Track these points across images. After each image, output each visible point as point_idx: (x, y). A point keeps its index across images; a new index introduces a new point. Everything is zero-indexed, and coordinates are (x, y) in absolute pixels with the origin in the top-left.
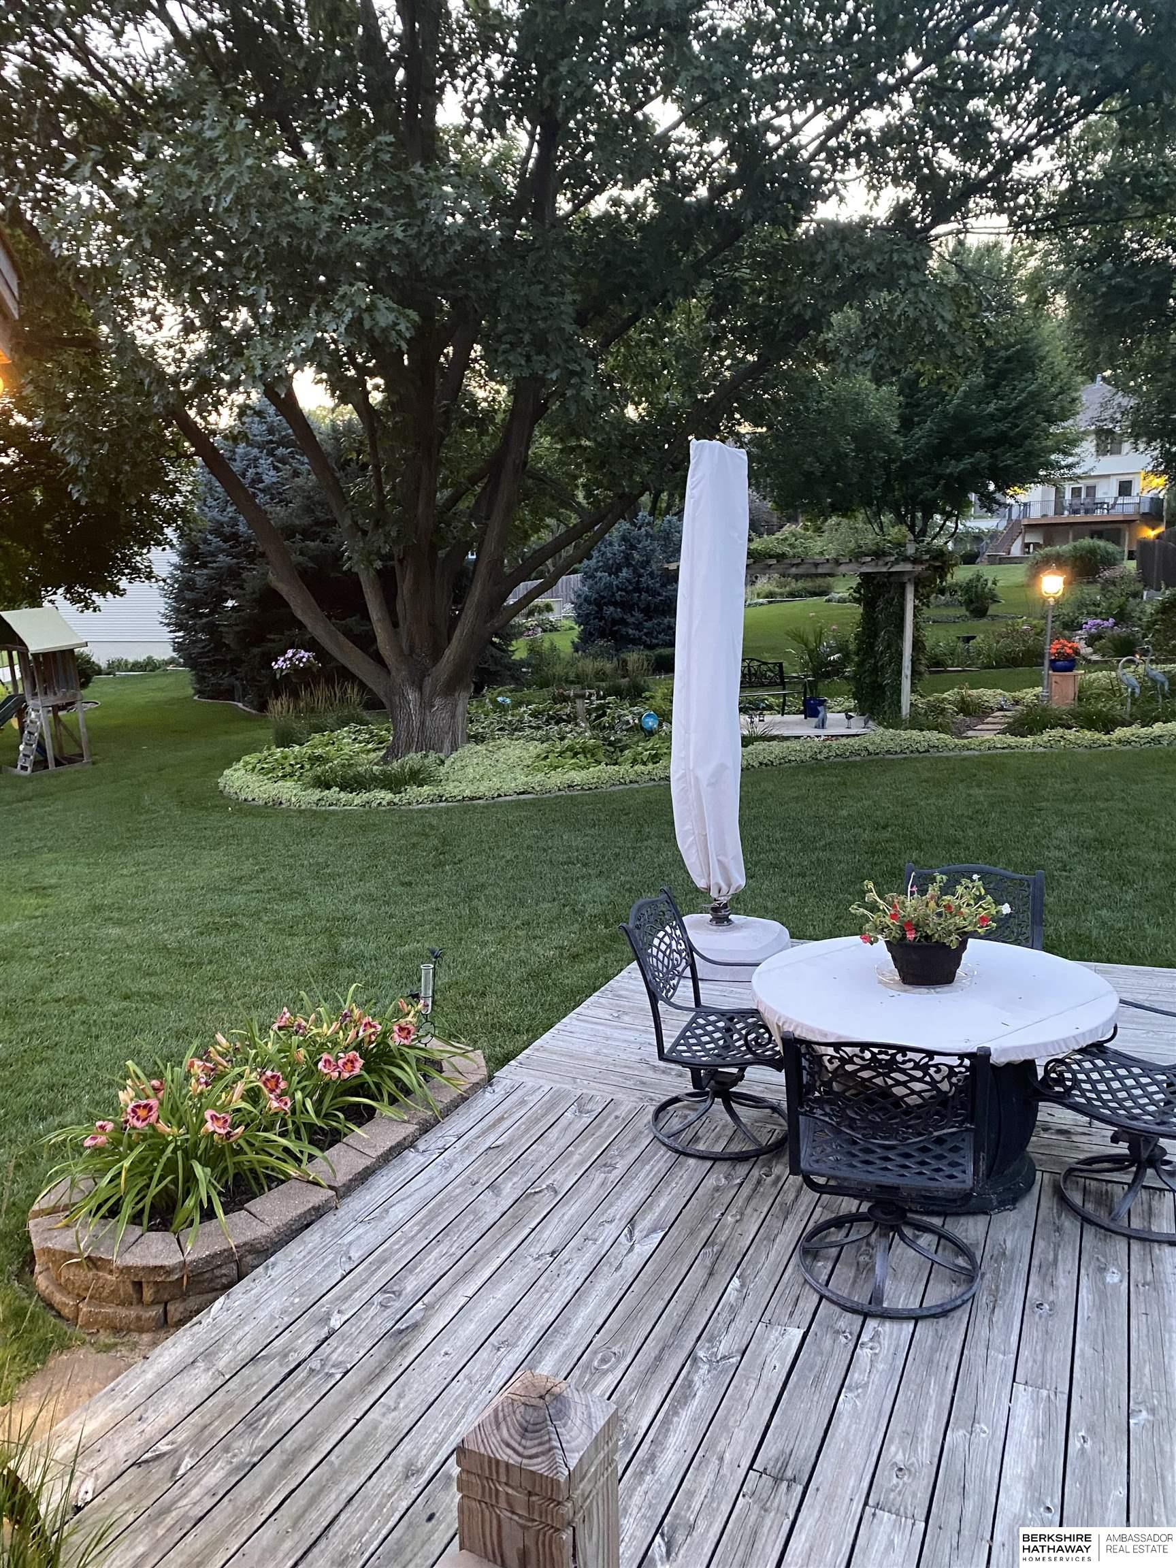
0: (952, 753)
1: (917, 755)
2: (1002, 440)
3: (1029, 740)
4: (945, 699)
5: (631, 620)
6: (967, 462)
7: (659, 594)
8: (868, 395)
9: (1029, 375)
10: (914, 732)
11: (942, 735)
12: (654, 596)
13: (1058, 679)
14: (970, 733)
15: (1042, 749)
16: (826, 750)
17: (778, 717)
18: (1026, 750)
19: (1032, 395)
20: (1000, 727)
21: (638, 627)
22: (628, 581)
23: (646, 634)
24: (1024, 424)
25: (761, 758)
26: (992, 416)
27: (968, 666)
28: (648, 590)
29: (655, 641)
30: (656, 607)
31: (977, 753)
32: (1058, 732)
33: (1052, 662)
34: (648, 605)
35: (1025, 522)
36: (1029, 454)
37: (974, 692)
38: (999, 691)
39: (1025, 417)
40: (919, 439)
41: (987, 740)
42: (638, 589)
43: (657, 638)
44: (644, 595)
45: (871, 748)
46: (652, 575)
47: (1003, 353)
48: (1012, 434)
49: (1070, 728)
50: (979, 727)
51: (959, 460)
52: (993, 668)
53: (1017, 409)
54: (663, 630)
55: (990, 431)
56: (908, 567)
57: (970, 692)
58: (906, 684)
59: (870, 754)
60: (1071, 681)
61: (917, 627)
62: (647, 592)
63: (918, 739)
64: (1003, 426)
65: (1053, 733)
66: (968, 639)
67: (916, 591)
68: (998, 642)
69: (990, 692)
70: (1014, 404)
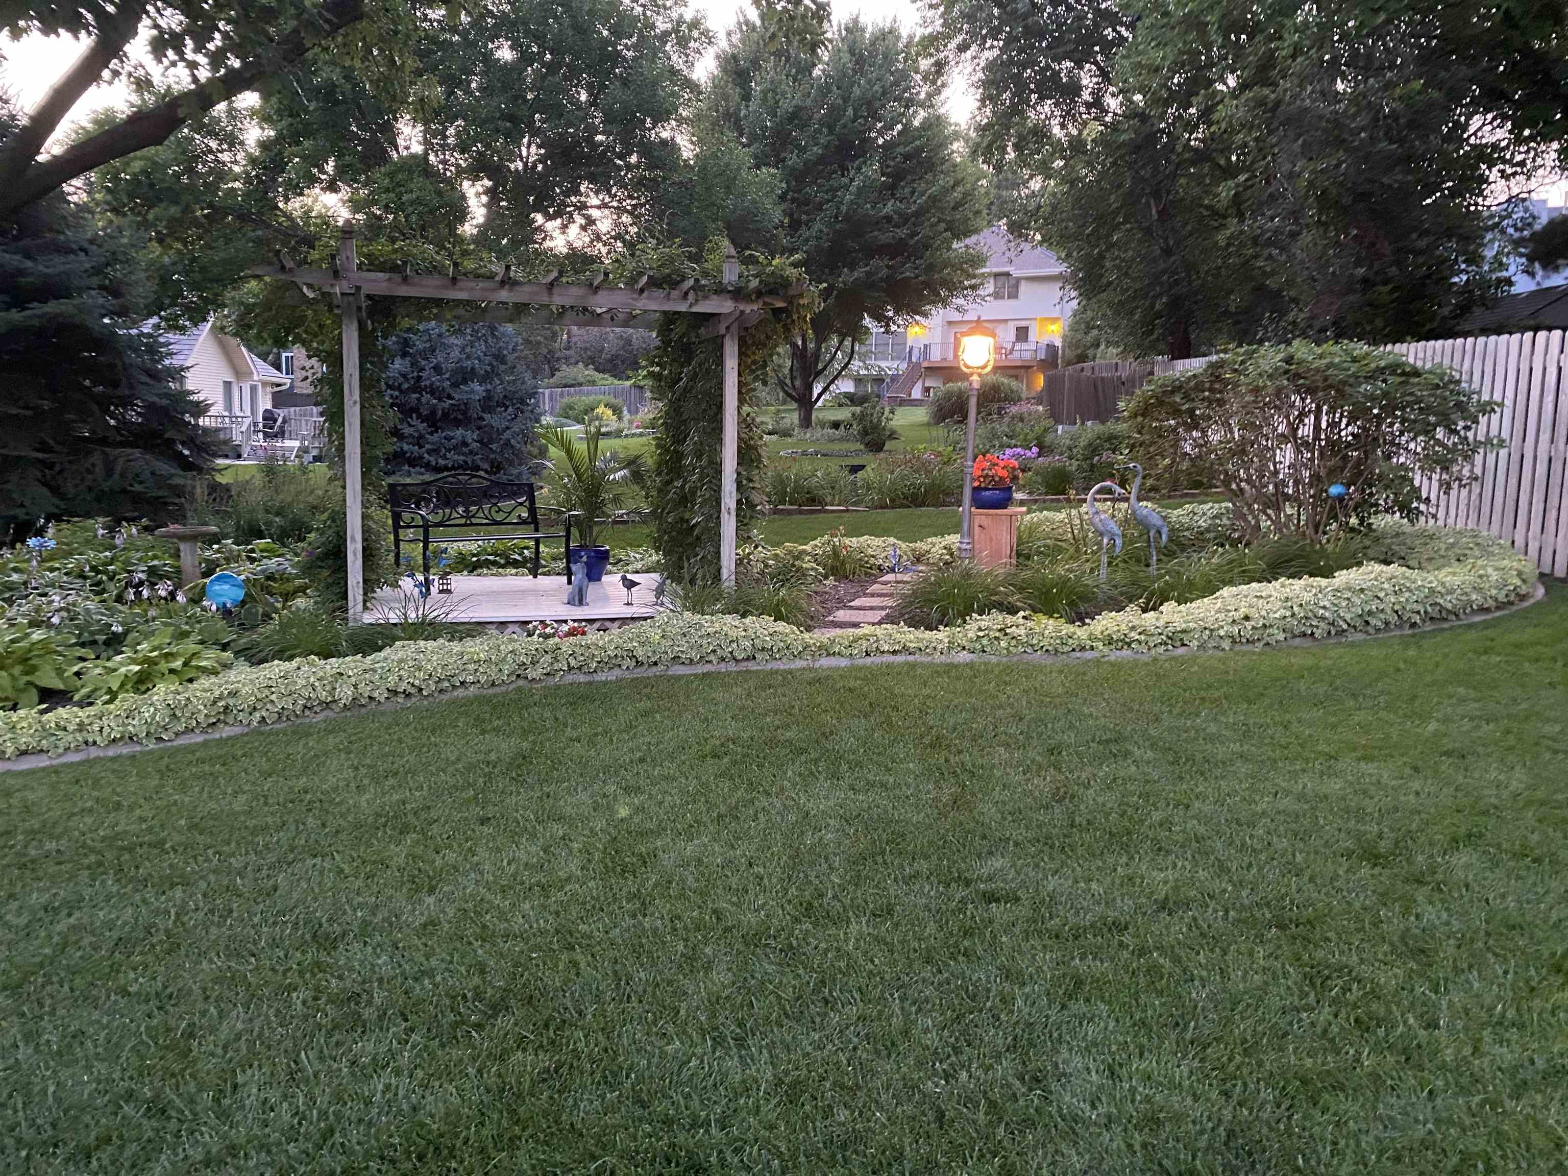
0: (799, 664)
1: (732, 667)
2: (897, 250)
3: (942, 635)
4: (804, 551)
5: (407, 431)
6: (860, 272)
7: (450, 397)
8: (739, 168)
9: (929, 176)
10: (728, 618)
11: (781, 626)
12: (440, 400)
13: (985, 521)
14: (842, 615)
15: (964, 656)
16: (548, 658)
17: (526, 581)
18: (938, 658)
19: (934, 199)
20: (889, 602)
21: (419, 441)
22: (404, 376)
23: (429, 452)
24: (924, 231)
25: (392, 679)
26: (888, 218)
27: (855, 504)
28: (432, 391)
29: (442, 462)
30: (446, 415)
31: (843, 663)
32: (993, 620)
33: (975, 490)
34: (433, 412)
35: (925, 364)
36: (930, 268)
37: (853, 542)
38: (892, 540)
39: (927, 223)
40: (807, 240)
41: (866, 637)
42: (417, 388)
43: (445, 457)
44: (426, 397)
45: (640, 653)
46: (437, 369)
47: (900, 149)
48: (912, 242)
49: (1013, 611)
50: (856, 603)
51: (852, 270)
52: (886, 507)
53: (918, 214)
54: (455, 448)
55: (885, 238)
56: (723, 306)
57: (847, 541)
58: (729, 526)
59: (639, 664)
60: (1005, 527)
61: (745, 423)
62: (432, 393)
63: (733, 634)
64: (902, 232)
65: (985, 621)
66: (855, 469)
67: (742, 354)
68: (892, 472)
69: (877, 541)
70: (913, 208)
